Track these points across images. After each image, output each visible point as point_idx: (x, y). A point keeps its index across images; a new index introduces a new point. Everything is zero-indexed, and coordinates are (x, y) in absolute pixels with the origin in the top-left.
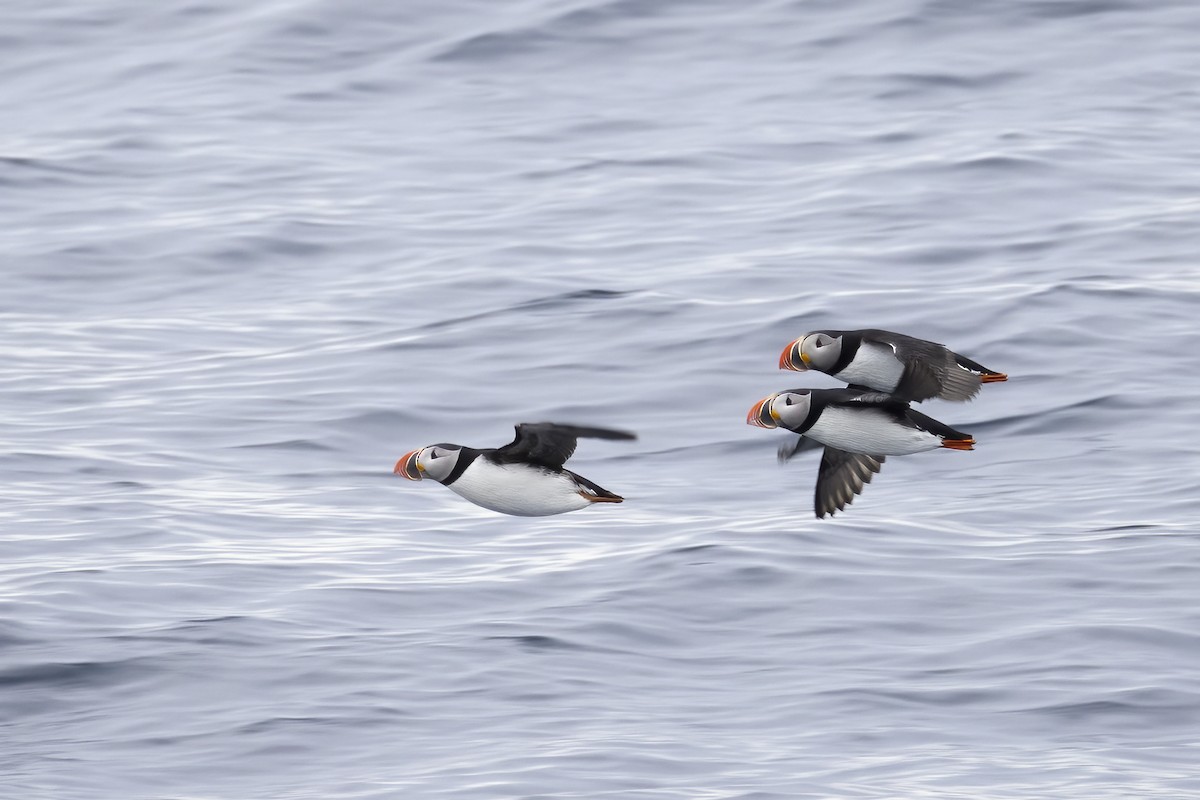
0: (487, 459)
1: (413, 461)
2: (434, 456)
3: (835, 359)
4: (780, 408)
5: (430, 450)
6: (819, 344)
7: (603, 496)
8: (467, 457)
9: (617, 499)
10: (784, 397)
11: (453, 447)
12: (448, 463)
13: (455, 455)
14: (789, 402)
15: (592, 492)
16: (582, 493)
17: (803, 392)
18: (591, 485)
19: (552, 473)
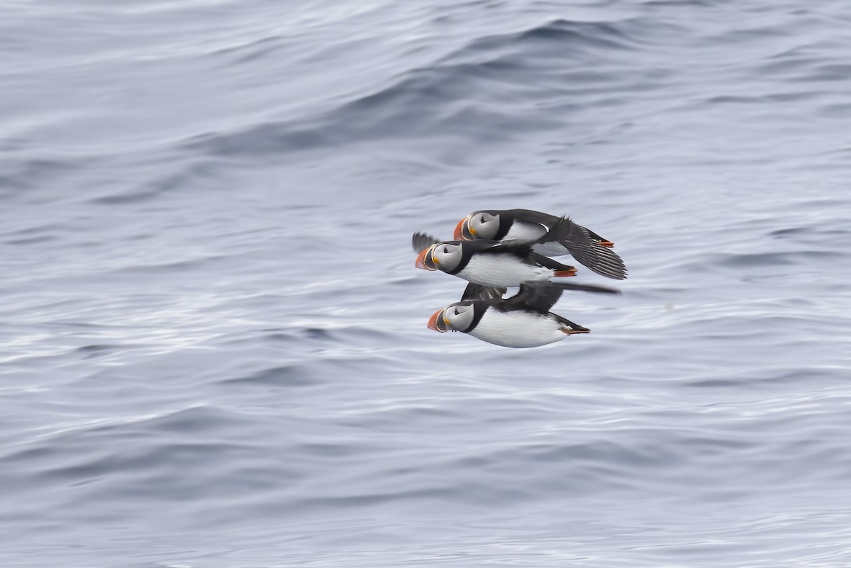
0: (495, 308)
1: (441, 317)
2: (457, 313)
4: (439, 256)
6: (483, 221)
7: (577, 329)
9: (586, 331)
12: (467, 317)
13: (471, 309)
15: (569, 327)
18: (568, 323)
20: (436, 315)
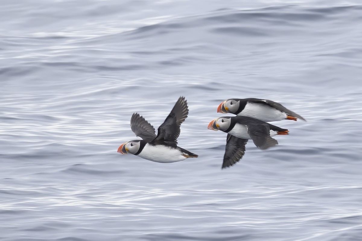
0: (149, 144)
1: (124, 147)
3: (237, 109)
4: (220, 123)
5: (130, 143)
6: (231, 104)
10: (221, 119)
12: (137, 147)
14: (223, 121)
15: (187, 154)
16: (183, 155)
17: (228, 118)
18: (187, 152)
20: (122, 145)
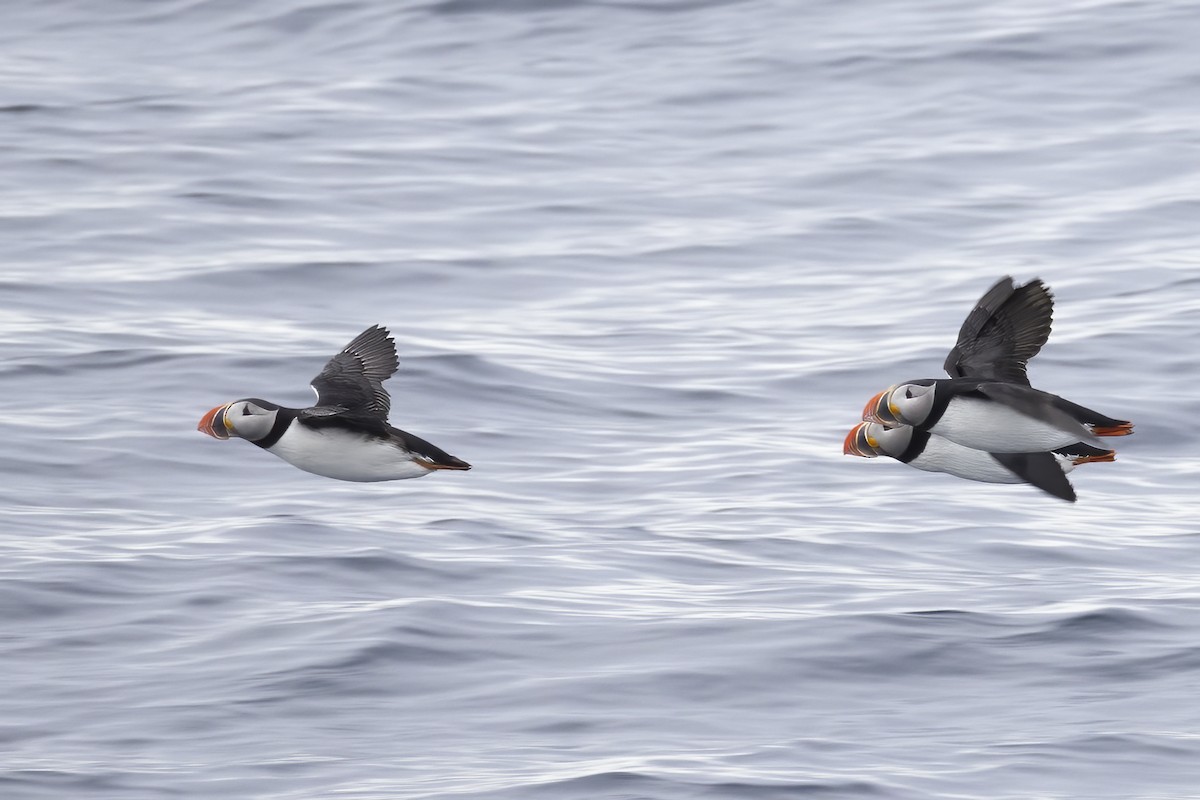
0: (302, 423)
1: (220, 417)
2: (246, 412)
5: (242, 405)
8: (284, 419)
11: (269, 407)
12: (263, 425)
13: (272, 415)
15: (428, 459)
16: (416, 460)
17: (927, 383)
19: (376, 440)
